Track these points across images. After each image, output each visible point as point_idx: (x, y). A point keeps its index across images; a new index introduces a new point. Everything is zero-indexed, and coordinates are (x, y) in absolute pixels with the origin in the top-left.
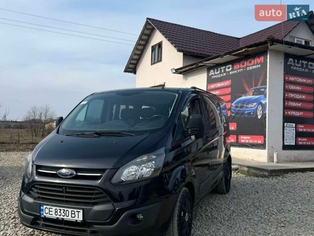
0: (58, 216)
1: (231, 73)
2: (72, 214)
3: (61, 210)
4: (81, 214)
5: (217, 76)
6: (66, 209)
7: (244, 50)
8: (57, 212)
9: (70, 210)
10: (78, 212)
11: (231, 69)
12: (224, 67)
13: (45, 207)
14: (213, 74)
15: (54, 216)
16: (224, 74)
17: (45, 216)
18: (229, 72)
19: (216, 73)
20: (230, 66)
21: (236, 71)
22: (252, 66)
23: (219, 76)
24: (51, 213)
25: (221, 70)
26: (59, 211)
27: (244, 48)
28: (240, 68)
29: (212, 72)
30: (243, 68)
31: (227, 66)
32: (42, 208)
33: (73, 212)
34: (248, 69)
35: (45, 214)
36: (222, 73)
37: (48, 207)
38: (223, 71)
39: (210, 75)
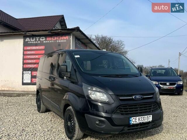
0: (140, 122)
1: (44, 42)
2: (147, 118)
3: (141, 118)
4: (151, 117)
5: (32, 42)
6: (144, 117)
7: (59, 31)
8: (139, 119)
9: (146, 116)
10: (150, 116)
11: (44, 40)
12: (39, 38)
13: (132, 118)
14: (29, 40)
15: (138, 122)
16: (39, 42)
17: (133, 124)
18: (43, 41)
19: (31, 40)
20: (44, 38)
21: (48, 42)
22: (61, 40)
23: (35, 42)
24: (136, 121)
25: (36, 39)
26: (140, 118)
27: (60, 30)
28: (51, 40)
29: (28, 39)
30: (54, 41)
31: (41, 38)
32: (130, 119)
33: (148, 117)
34: (57, 41)
35: (132, 123)
36: (37, 41)
37: (134, 118)
38: (37, 40)
39: (26, 41)
